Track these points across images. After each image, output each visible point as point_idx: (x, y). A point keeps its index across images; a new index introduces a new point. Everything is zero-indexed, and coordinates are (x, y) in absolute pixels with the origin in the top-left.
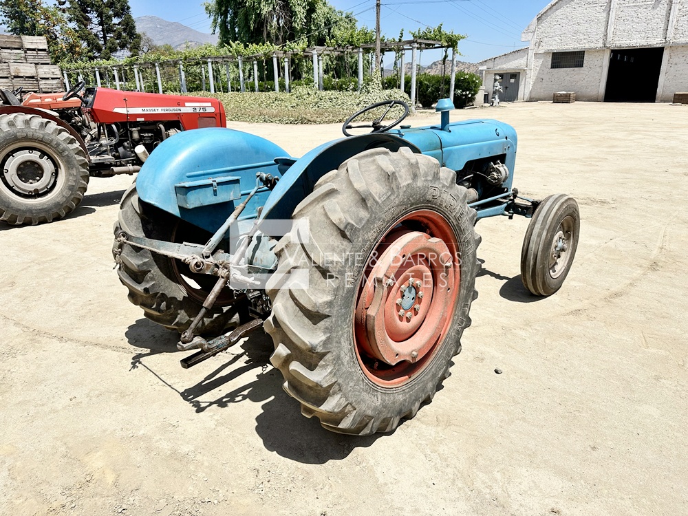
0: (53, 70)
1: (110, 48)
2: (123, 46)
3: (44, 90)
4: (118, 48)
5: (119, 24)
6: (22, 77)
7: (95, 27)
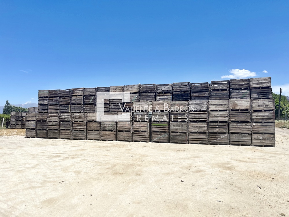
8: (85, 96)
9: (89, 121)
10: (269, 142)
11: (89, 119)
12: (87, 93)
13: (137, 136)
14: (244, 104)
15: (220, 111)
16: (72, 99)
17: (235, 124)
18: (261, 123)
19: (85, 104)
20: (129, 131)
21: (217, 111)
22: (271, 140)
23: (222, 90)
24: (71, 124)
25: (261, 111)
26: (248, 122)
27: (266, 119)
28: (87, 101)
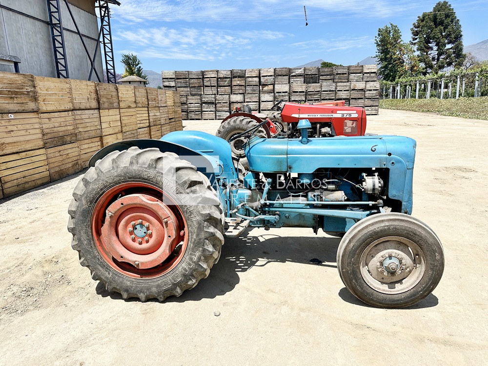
0: (375, 85)
1: (439, 66)
2: (449, 64)
3: (367, 97)
4: (446, 65)
5: (451, 49)
6: (356, 90)
7: (434, 53)
8: (220, 78)
9: (233, 103)
10: (375, 111)
12: (222, 76)
14: (360, 85)
15: (344, 91)
16: (205, 81)
17: (354, 100)
18: (371, 99)
19: (218, 86)
21: (342, 91)
22: (376, 110)
23: (343, 74)
24: (214, 105)
25: (371, 90)
26: (362, 98)
27: (374, 96)
28: (222, 83)
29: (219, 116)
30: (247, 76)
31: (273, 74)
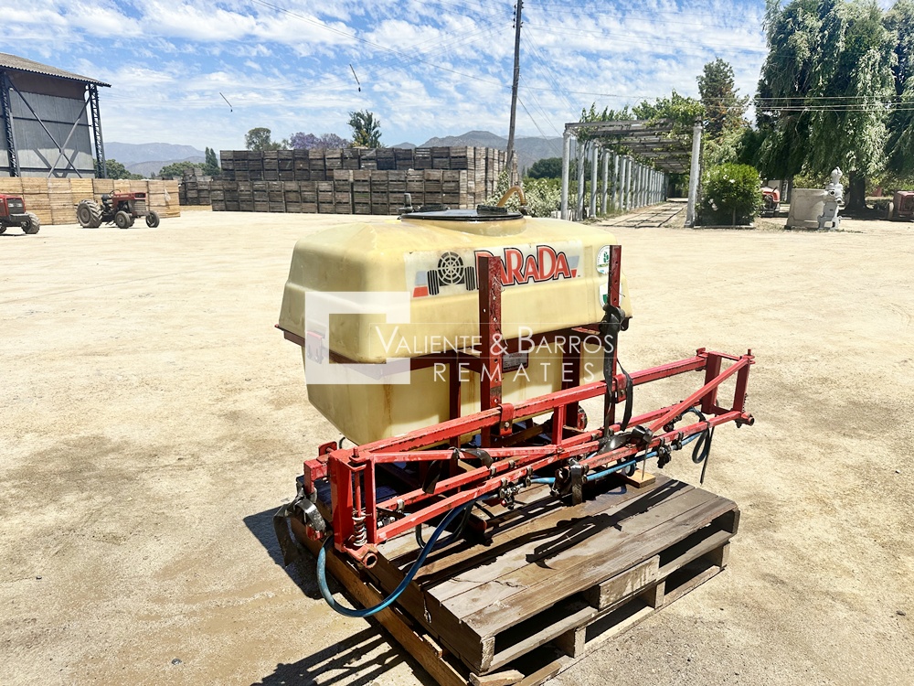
8: (281, 160)
9: (288, 191)
11: (288, 189)
12: (283, 157)
13: (340, 208)
16: (264, 163)
17: (429, 194)
19: (281, 170)
20: (331, 203)
24: (266, 194)
28: (282, 167)
29: (273, 208)
30: (310, 157)
31: (339, 156)
